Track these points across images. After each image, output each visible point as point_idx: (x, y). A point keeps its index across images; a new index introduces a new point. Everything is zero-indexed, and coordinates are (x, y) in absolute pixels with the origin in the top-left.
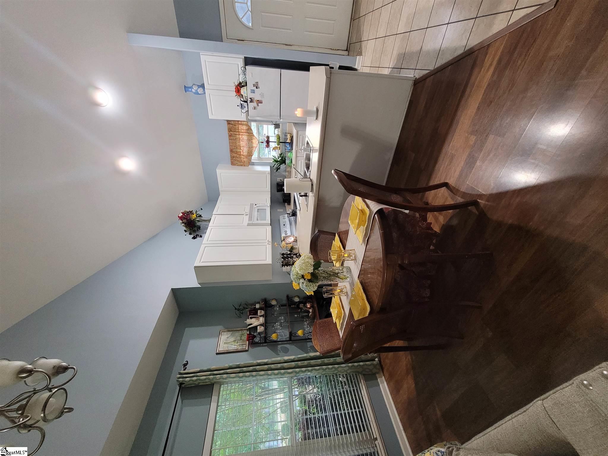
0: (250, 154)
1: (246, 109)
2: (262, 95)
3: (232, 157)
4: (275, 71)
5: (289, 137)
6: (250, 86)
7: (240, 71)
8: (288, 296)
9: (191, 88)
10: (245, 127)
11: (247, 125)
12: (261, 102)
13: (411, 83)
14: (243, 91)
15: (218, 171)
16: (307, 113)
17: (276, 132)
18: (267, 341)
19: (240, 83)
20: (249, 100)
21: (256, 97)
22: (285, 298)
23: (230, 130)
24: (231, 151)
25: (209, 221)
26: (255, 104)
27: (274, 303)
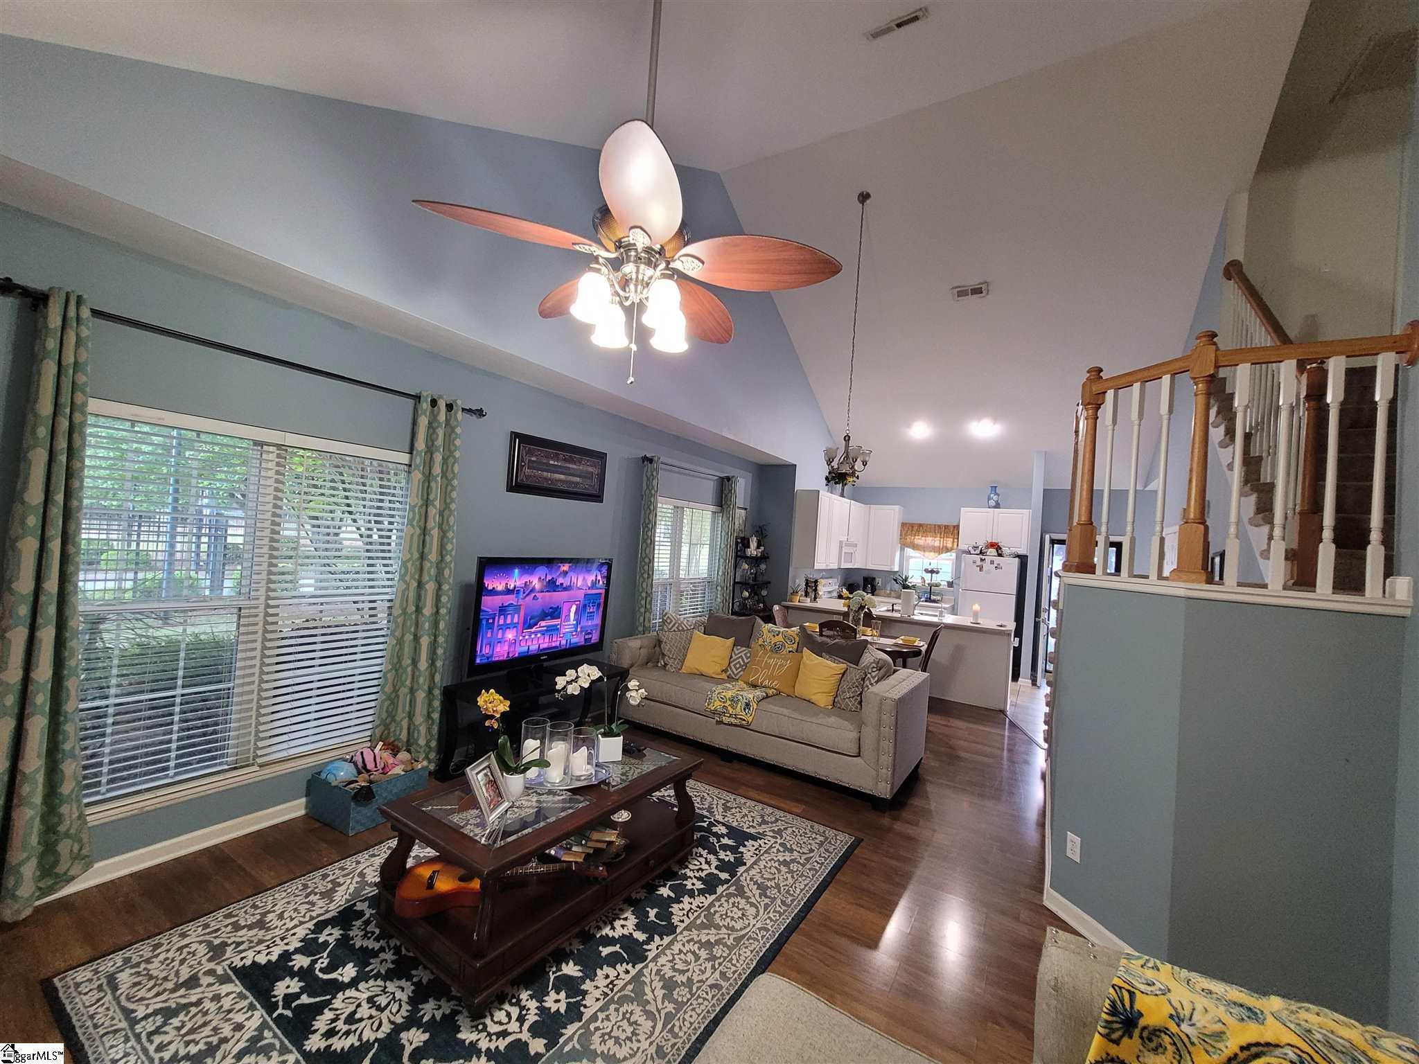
0: (915, 547)
1: (972, 552)
2: (988, 572)
3: (912, 525)
4: (1013, 588)
5: (939, 598)
6: (998, 560)
7: (1014, 550)
8: (770, 583)
9: (996, 494)
10: (949, 545)
11: (952, 549)
12: (981, 570)
13: (1002, 708)
14: (992, 551)
15: (897, 508)
16: (976, 614)
17: (943, 583)
18: (738, 559)
19: (1001, 549)
20: (983, 557)
21: (986, 565)
22: (766, 578)
23: (946, 527)
24: (920, 525)
25: (842, 495)
26: (979, 563)
27: (763, 566)
